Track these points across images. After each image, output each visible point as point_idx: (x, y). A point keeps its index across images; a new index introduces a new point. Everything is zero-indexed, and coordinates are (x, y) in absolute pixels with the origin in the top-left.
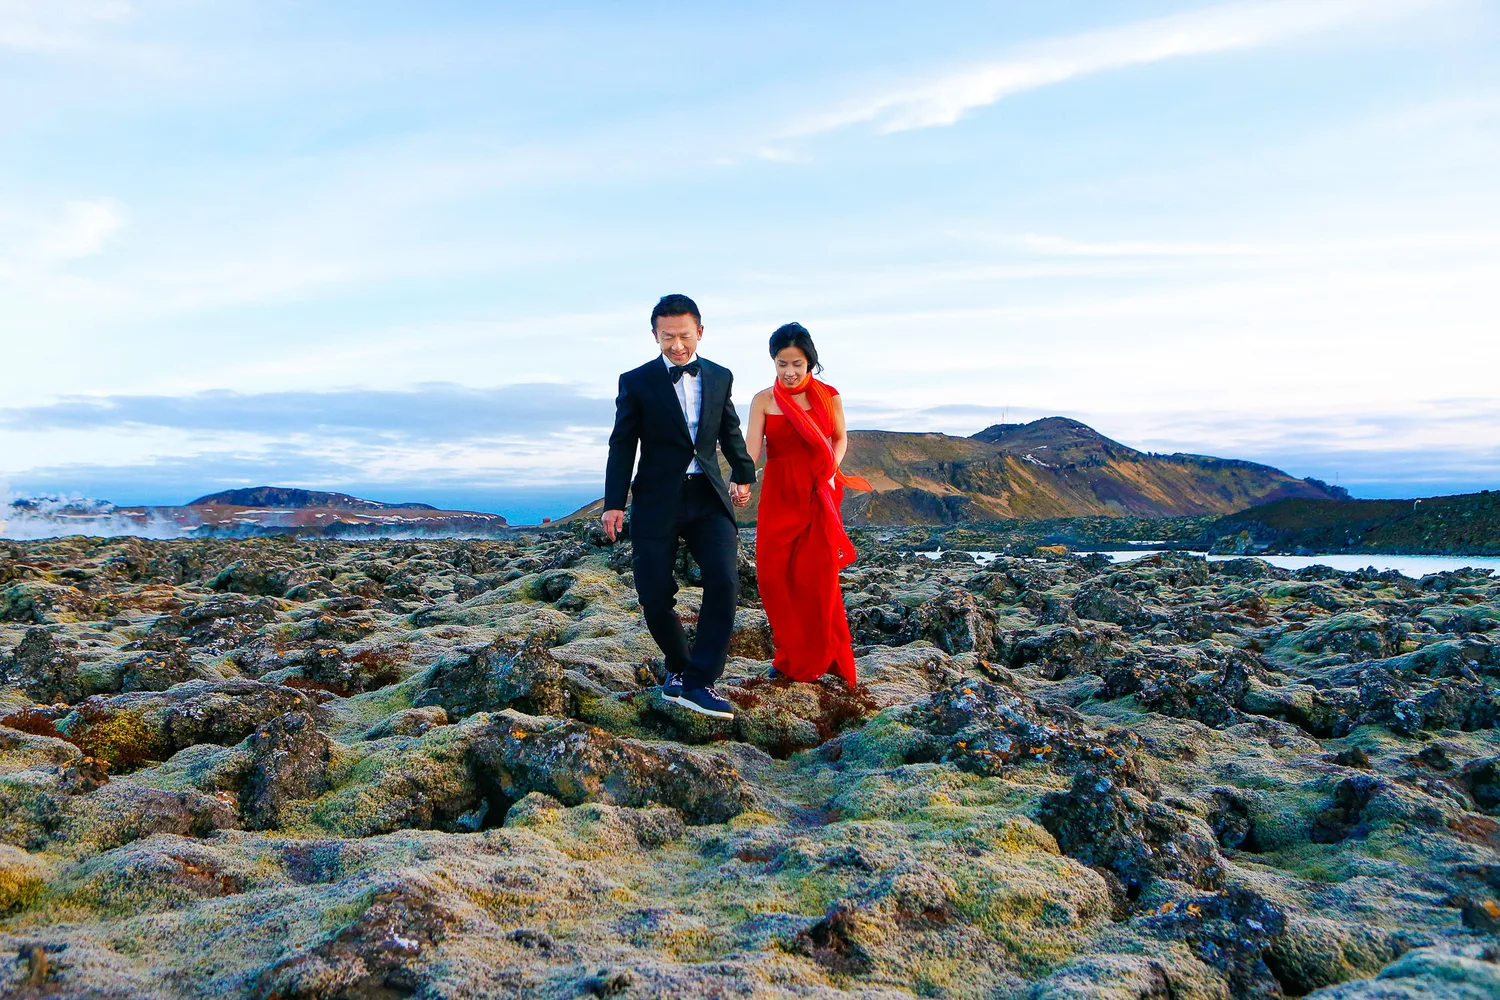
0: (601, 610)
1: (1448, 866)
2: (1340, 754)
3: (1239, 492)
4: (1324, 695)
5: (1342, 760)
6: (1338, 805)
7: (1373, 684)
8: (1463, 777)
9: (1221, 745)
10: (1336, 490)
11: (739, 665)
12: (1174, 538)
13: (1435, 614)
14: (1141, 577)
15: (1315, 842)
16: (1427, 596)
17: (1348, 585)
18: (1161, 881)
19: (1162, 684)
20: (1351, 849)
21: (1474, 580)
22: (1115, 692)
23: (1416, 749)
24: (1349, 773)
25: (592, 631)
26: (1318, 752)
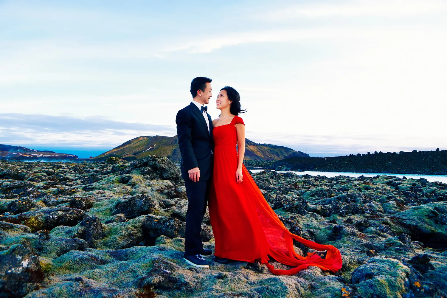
0: (140, 186)
1: (359, 244)
2: (330, 221)
3: (281, 154)
4: (323, 207)
5: (331, 222)
6: (334, 232)
7: (335, 204)
8: (356, 225)
9: (304, 219)
10: (306, 154)
11: (184, 201)
12: (265, 166)
13: (336, 187)
14: (264, 177)
15: (330, 241)
16: (333, 182)
17: (316, 180)
18: (310, 250)
19: (290, 205)
20: (338, 242)
21: (342, 178)
22: (277, 207)
23: (345, 219)
24: (333, 225)
25: (140, 192)
26: (325, 220)
